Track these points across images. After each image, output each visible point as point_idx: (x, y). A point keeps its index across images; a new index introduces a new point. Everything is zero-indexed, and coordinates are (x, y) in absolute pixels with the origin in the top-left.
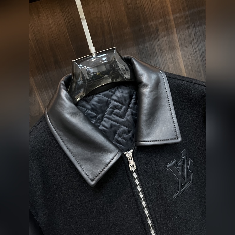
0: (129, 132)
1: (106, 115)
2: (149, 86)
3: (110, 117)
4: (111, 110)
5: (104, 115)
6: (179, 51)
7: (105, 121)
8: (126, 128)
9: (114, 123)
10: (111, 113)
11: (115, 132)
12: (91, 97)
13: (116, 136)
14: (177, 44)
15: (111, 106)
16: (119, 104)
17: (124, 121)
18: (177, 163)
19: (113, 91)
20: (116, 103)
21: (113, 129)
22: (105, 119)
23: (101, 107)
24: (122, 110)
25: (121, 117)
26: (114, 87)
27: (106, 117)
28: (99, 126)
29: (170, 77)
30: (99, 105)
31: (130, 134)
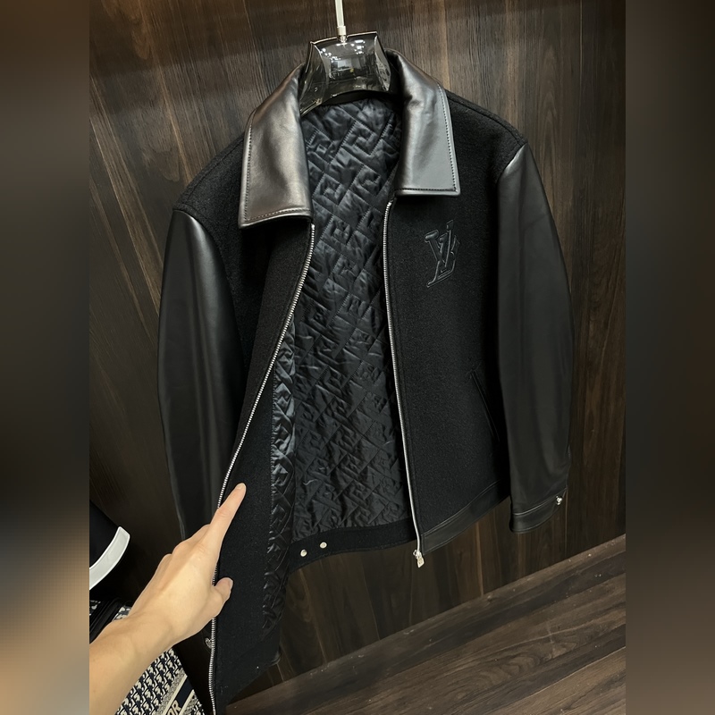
0: (375, 177)
1: (344, 144)
2: (422, 105)
3: (351, 148)
4: (353, 136)
5: (341, 143)
6: (446, 57)
7: (341, 153)
8: (371, 171)
9: (355, 159)
10: (353, 142)
11: (354, 174)
12: (327, 108)
13: (355, 182)
14: (444, 44)
15: (354, 129)
16: (367, 129)
17: (369, 158)
18: (440, 235)
19: (361, 105)
20: (363, 127)
21: (352, 168)
22: (342, 149)
23: (339, 128)
24: (370, 140)
25: (367, 151)
26: (363, 99)
27: (344, 147)
28: (331, 160)
29: (451, 98)
30: (337, 124)
31: (377, 181)
